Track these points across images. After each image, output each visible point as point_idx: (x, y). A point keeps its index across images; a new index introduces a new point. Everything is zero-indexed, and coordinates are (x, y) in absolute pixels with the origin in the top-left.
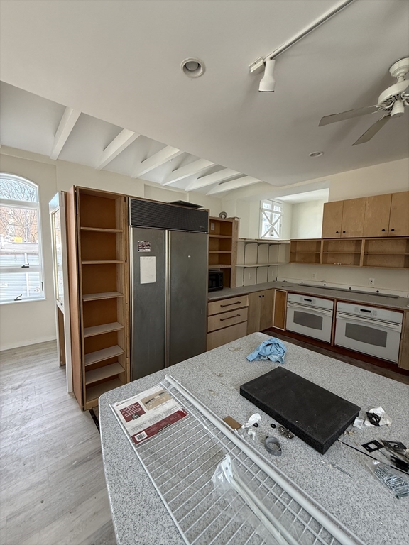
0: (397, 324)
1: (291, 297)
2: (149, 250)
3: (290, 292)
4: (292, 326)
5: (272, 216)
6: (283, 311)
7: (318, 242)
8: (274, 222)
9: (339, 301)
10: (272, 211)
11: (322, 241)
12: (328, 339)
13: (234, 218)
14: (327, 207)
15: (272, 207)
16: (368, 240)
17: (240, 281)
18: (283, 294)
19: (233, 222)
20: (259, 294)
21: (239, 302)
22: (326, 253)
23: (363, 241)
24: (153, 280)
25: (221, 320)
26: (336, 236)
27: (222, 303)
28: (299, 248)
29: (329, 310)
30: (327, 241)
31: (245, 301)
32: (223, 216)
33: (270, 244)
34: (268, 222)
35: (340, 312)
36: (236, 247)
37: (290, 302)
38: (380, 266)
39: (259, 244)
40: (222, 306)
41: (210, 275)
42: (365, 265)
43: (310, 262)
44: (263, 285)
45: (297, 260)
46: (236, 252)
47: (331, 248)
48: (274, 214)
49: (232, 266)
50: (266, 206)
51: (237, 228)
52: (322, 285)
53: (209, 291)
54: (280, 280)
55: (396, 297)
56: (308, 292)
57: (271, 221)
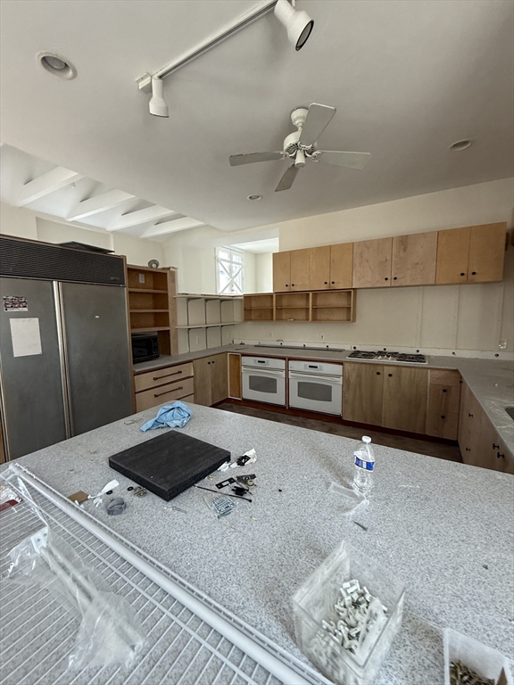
0: (338, 376)
1: (245, 360)
2: (26, 309)
3: (244, 355)
4: (249, 393)
5: (231, 268)
6: (238, 376)
7: (270, 296)
8: (234, 275)
9: (290, 359)
10: (231, 262)
11: (274, 296)
12: (282, 402)
13: (169, 269)
14: (277, 257)
15: (231, 257)
16: (316, 293)
17: (183, 347)
18: (236, 358)
19: (168, 272)
20: (208, 360)
21: (180, 372)
22: (280, 309)
23: (311, 294)
24: (38, 351)
25: (156, 396)
26: (286, 290)
27: (155, 374)
28: (254, 304)
29: (281, 370)
30: (279, 295)
31: (189, 370)
32: (154, 265)
33: (222, 301)
34: (226, 275)
35: (292, 371)
36: (175, 305)
37: (245, 366)
38: (328, 320)
39: (207, 300)
40: (155, 379)
41: (134, 341)
42: (315, 319)
43: (266, 320)
44: (214, 349)
45: (253, 317)
46: (175, 311)
47: (285, 302)
48: (234, 265)
49: (171, 328)
50: (222, 255)
51: (174, 280)
52: (278, 344)
53: (135, 362)
54: (237, 342)
55: (341, 351)
56: (263, 353)
57: (230, 274)
